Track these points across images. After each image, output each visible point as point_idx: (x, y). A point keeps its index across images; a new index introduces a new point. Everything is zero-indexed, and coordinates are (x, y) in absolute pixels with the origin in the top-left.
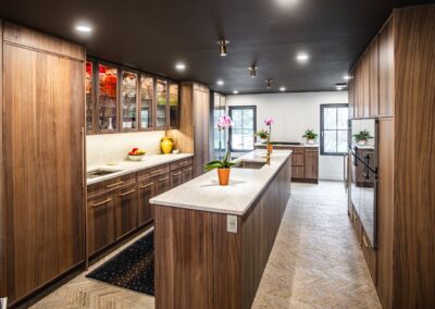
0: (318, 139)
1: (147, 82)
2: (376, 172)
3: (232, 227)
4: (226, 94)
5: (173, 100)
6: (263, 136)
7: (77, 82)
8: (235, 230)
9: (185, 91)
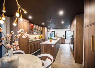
0: (65, 37)
1: (37, 26)
2: (73, 39)
3: (53, 46)
4: (50, 29)
5: (41, 29)
6: (56, 36)
7: (28, 26)
8: (53, 47)
9: (43, 28)
